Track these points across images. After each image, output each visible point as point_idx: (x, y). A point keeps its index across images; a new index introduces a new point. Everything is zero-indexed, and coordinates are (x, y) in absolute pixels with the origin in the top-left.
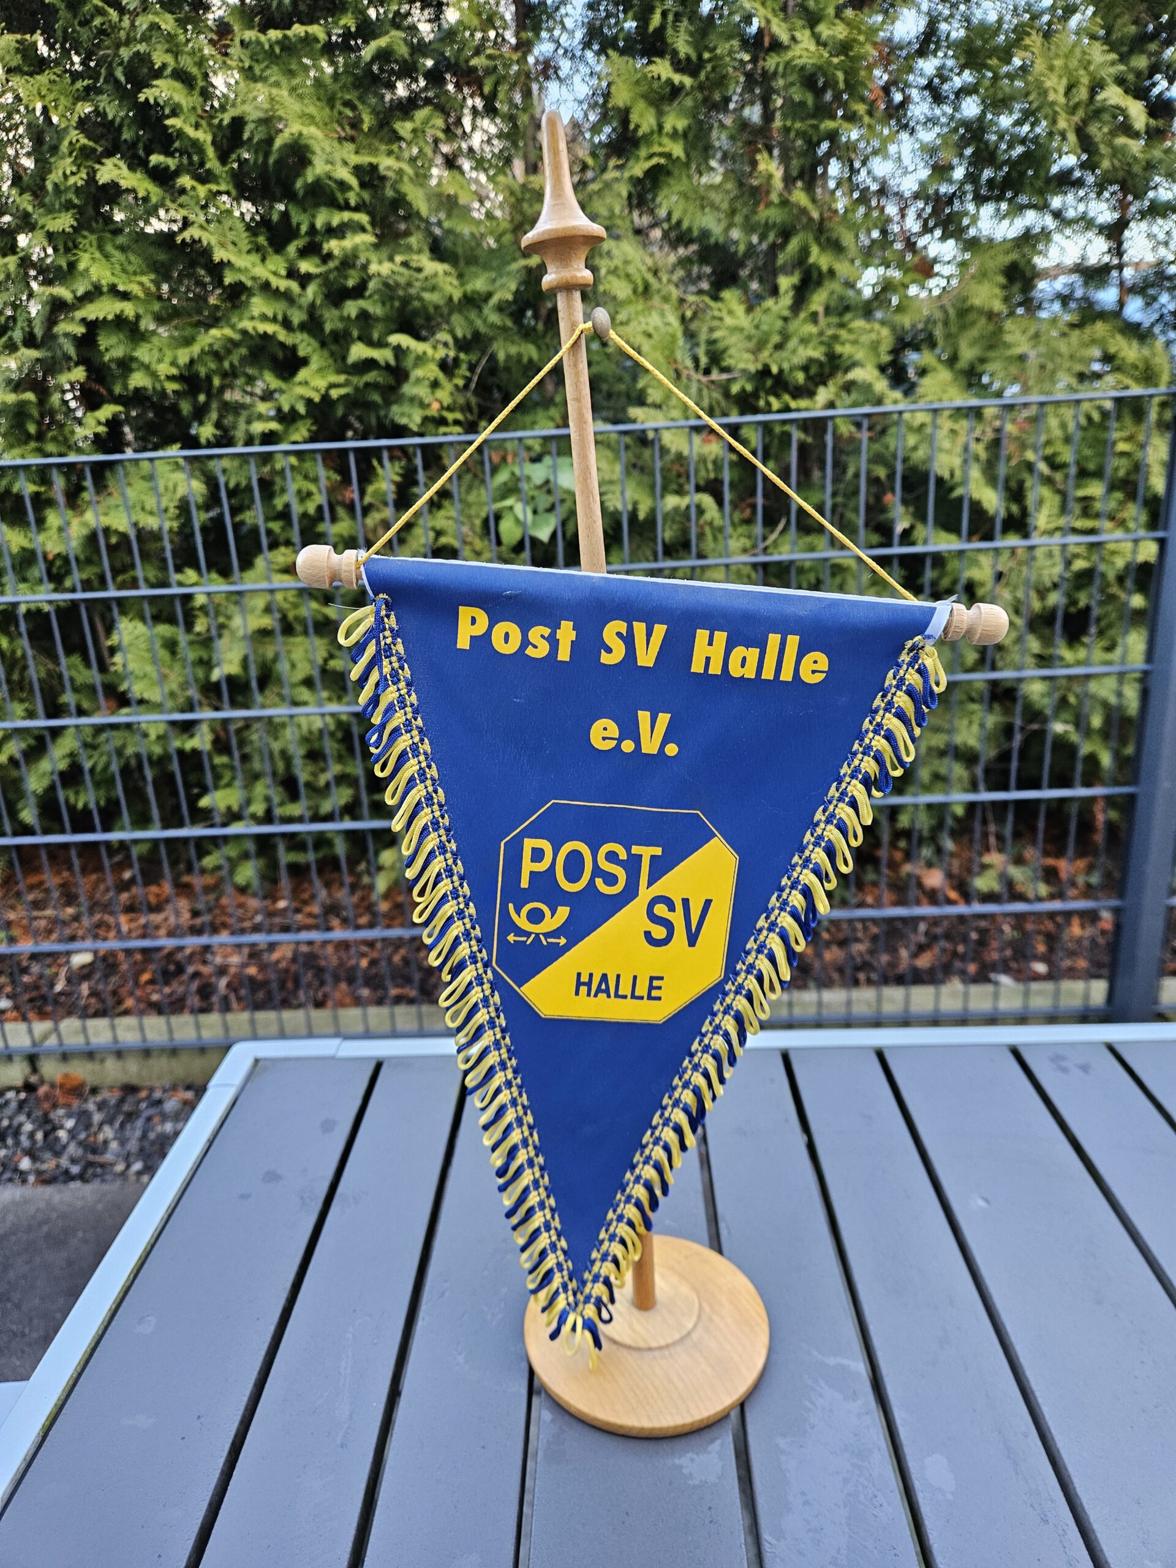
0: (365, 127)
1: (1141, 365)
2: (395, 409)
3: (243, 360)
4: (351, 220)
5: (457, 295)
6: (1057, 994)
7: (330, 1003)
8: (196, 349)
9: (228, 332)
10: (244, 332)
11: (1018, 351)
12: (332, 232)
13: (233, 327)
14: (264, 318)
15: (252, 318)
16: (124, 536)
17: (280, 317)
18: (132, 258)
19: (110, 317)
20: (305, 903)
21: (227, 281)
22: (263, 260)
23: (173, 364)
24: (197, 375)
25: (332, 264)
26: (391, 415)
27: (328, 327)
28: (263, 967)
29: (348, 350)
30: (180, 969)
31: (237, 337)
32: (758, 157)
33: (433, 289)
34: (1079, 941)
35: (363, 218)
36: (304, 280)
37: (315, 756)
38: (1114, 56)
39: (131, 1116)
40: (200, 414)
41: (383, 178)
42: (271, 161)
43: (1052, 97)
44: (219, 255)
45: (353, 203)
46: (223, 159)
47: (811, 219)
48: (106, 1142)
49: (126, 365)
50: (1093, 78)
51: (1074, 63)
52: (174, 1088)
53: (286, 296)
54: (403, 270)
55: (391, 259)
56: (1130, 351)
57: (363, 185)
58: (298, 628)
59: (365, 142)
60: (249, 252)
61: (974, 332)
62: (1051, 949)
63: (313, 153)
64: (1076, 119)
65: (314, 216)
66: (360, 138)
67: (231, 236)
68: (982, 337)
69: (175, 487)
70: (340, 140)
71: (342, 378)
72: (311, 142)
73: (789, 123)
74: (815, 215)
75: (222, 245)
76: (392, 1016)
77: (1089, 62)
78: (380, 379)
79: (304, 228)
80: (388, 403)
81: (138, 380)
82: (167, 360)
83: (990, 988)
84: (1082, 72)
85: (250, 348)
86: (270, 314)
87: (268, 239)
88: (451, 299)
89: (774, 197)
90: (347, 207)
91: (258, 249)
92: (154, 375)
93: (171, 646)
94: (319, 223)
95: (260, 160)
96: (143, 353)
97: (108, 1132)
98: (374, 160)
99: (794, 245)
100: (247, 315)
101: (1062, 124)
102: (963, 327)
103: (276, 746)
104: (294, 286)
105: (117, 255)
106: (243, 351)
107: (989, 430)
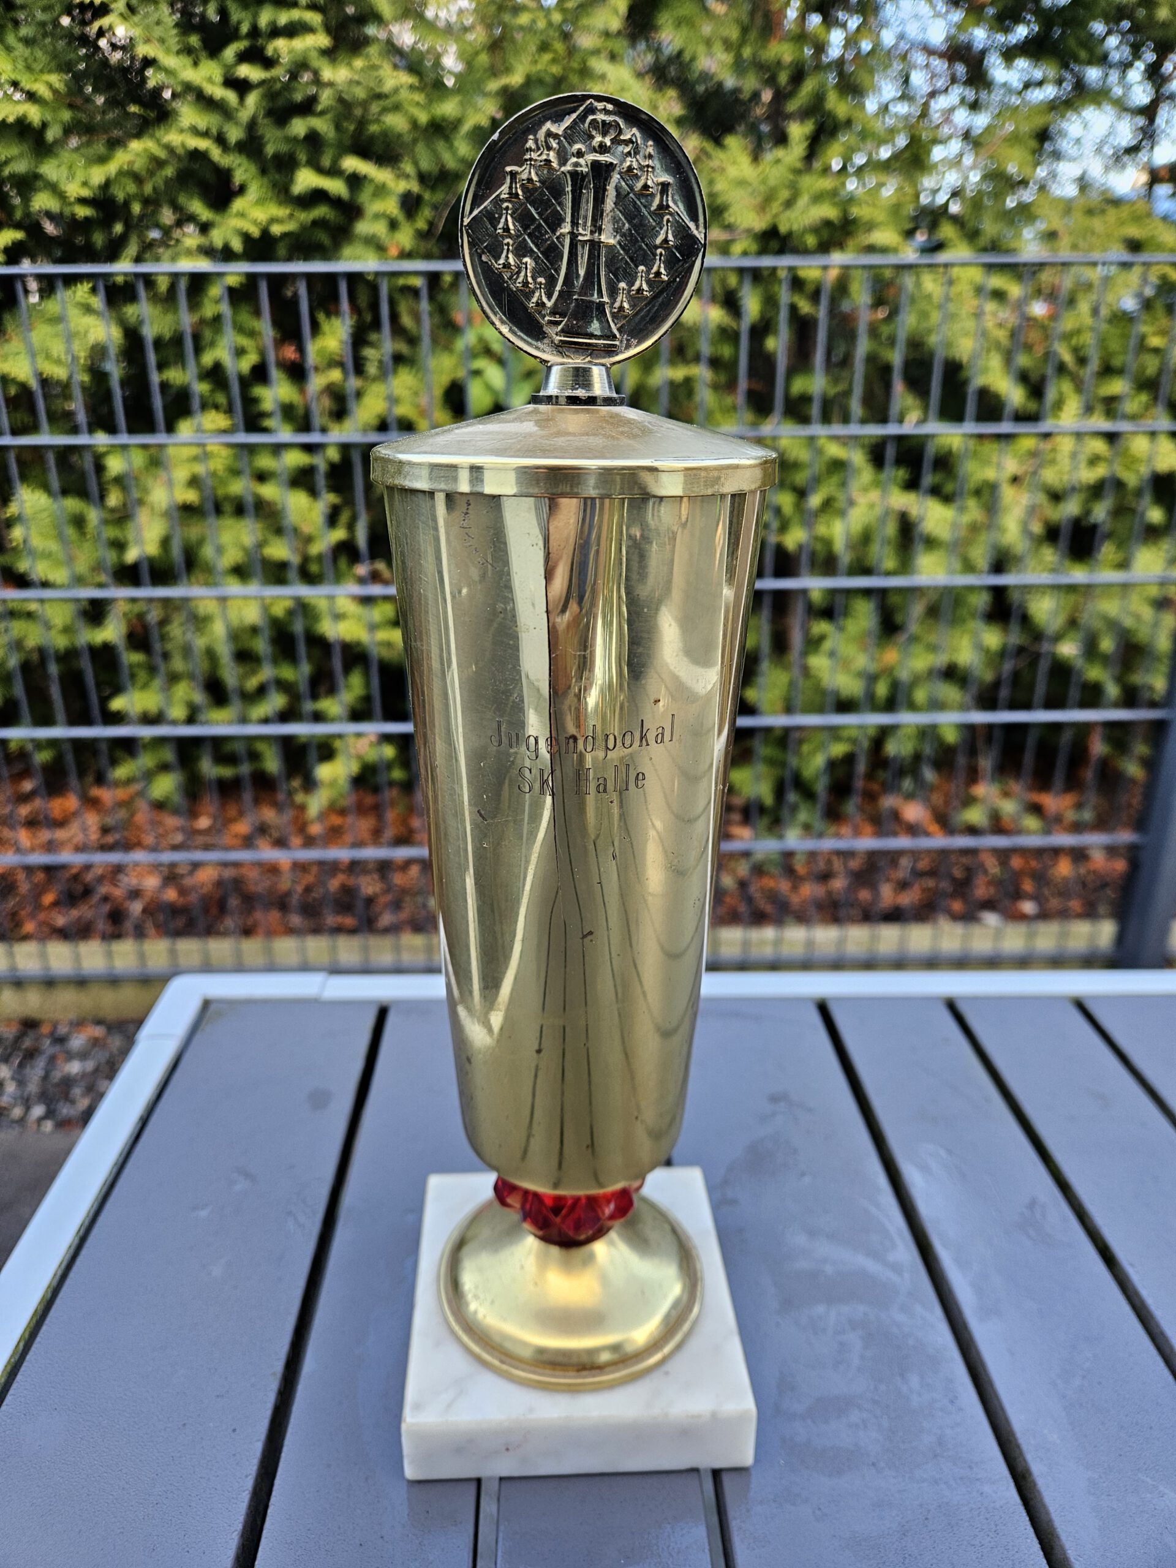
2: (348, 253)
3: (168, 182)
4: (300, 20)
5: (423, 119)
7: (261, 932)
8: (111, 168)
9: (152, 146)
10: (171, 148)
12: (276, 32)
13: (158, 141)
14: (195, 131)
15: (182, 131)
17: (214, 131)
18: (39, 54)
19: (11, 119)
20: (231, 820)
21: (152, 83)
22: (196, 64)
23: (85, 184)
24: (113, 200)
25: (277, 70)
27: (270, 150)
28: (183, 892)
29: (293, 178)
30: (87, 892)
31: (162, 154)
33: (396, 109)
34: (1069, 880)
35: (315, 18)
36: (241, 87)
40: (116, 246)
44: (144, 51)
53: (222, 108)
55: (348, 65)
58: (228, 508)
62: (1038, 888)
65: (255, 16)
69: (85, 331)
71: (282, 212)
75: (148, 40)
78: (330, 216)
80: (338, 247)
81: (42, 201)
82: (79, 179)
85: (176, 169)
86: (202, 127)
93: (79, 522)
94: (263, 22)
100: (174, 126)
103: (200, 643)
106: (169, 172)
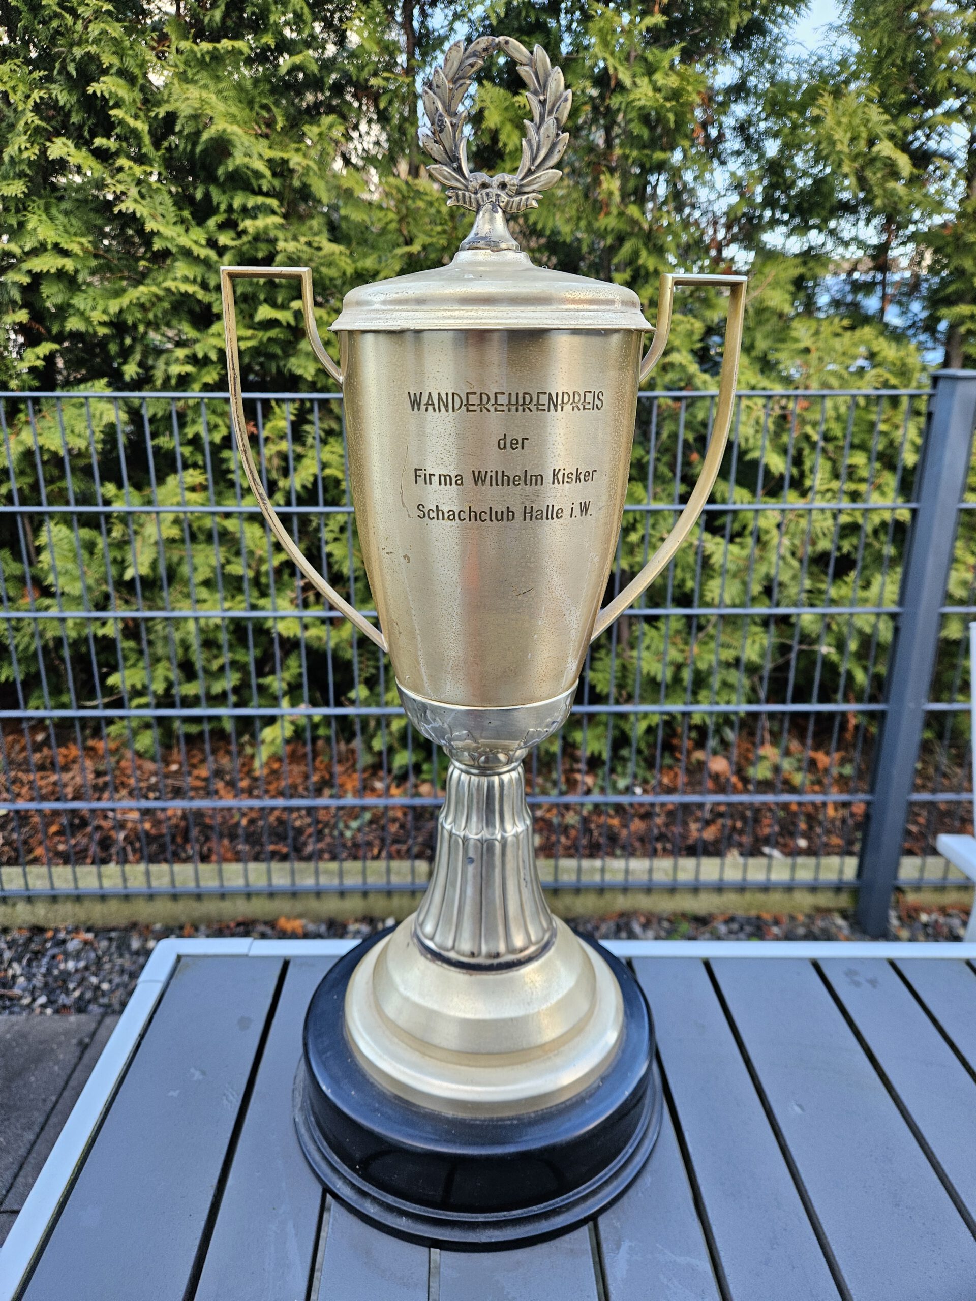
0: (278, 128)
1: (898, 363)
2: (293, 360)
3: (165, 312)
4: (263, 204)
5: (350, 271)
6: (818, 867)
7: (214, 858)
8: (125, 301)
9: (154, 289)
10: (168, 290)
11: (802, 345)
12: (246, 212)
13: (158, 285)
14: (186, 279)
15: (175, 279)
16: (55, 455)
17: (199, 279)
18: (74, 221)
19: (53, 271)
20: (194, 766)
21: (156, 247)
22: (187, 230)
23: (105, 312)
24: (124, 323)
25: (245, 239)
26: (289, 366)
27: (239, 290)
28: (157, 823)
29: (256, 310)
30: (84, 823)
31: (161, 293)
32: (602, 177)
33: (330, 265)
34: (833, 821)
35: (274, 203)
36: (221, 251)
37: (209, 644)
38: (886, 117)
39: (37, 955)
40: (125, 354)
41: (292, 171)
42: (198, 149)
43: (839, 147)
44: (150, 226)
45: (265, 189)
46: (157, 145)
47: (641, 228)
48: (14, 977)
49: (63, 310)
50: (870, 134)
51: (857, 121)
52: (76, 930)
53: (206, 263)
54: (305, 248)
55: (295, 238)
56: (889, 351)
57: (274, 175)
58: (201, 537)
59: (277, 140)
60: (175, 223)
61: (768, 327)
62: (811, 828)
63: (234, 146)
64: (856, 165)
65: (232, 198)
66: (274, 136)
67: (160, 209)
68: (774, 331)
69: (101, 414)
70: (258, 136)
71: (249, 333)
72: (233, 137)
73: (627, 152)
74: (646, 226)
75: (153, 217)
76: (269, 872)
77: (868, 121)
78: (281, 336)
79: (223, 207)
80: (287, 355)
81: (73, 324)
82: (100, 308)
83: (763, 861)
84: (862, 128)
85: (171, 303)
86: (191, 277)
87: (192, 214)
88: (344, 274)
89: (614, 211)
90: (260, 192)
91: (183, 221)
92: (88, 320)
93: (90, 547)
94: (236, 204)
95: (189, 148)
96: (79, 301)
97: (17, 968)
98: (285, 156)
99: (627, 248)
100: (171, 275)
101: (846, 169)
102: (760, 323)
103: (177, 636)
104: (212, 254)
105: (61, 219)
106: (166, 305)
107: (777, 407)
